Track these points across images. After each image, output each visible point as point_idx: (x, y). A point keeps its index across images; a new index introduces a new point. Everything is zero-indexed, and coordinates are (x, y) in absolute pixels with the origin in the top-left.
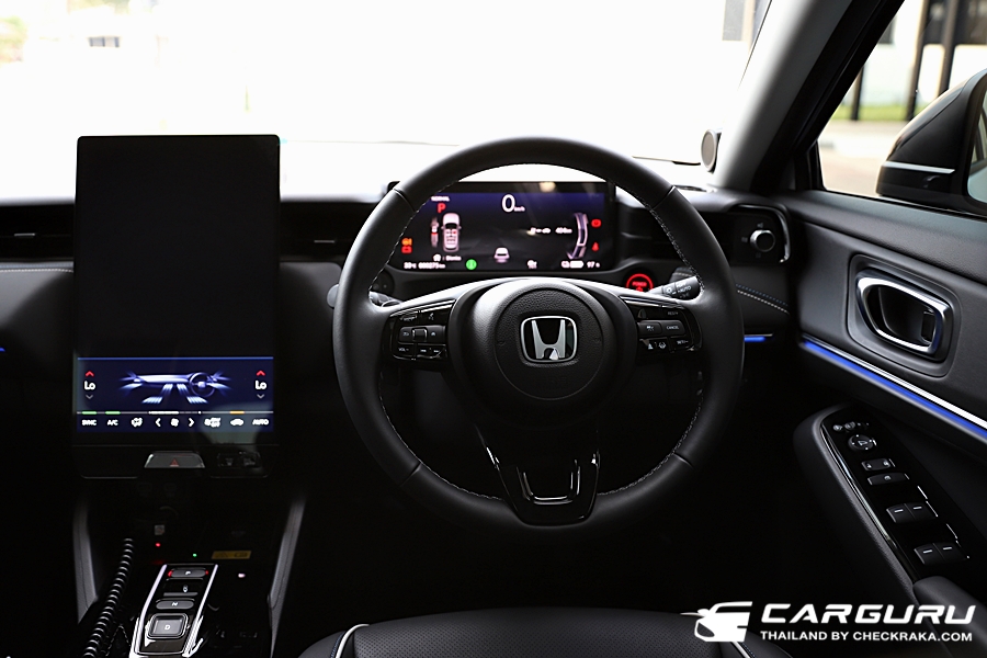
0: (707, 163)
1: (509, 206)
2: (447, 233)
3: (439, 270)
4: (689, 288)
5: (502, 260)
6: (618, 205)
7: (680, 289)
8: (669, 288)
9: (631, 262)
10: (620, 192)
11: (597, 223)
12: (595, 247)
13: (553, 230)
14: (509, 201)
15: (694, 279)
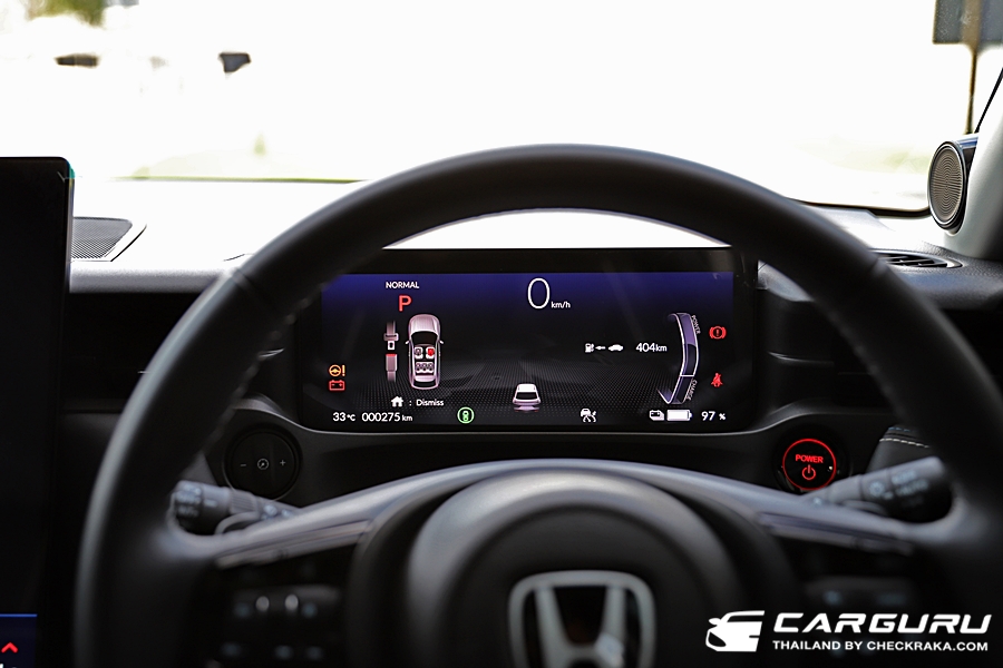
0: (942, 212)
1: (539, 299)
2: (416, 353)
3: (402, 426)
4: (922, 485)
5: (527, 406)
6: (762, 296)
7: (900, 486)
8: (875, 482)
9: (792, 413)
10: (764, 270)
11: (718, 332)
12: (717, 380)
13: (630, 347)
14: (539, 288)
15: (931, 465)
